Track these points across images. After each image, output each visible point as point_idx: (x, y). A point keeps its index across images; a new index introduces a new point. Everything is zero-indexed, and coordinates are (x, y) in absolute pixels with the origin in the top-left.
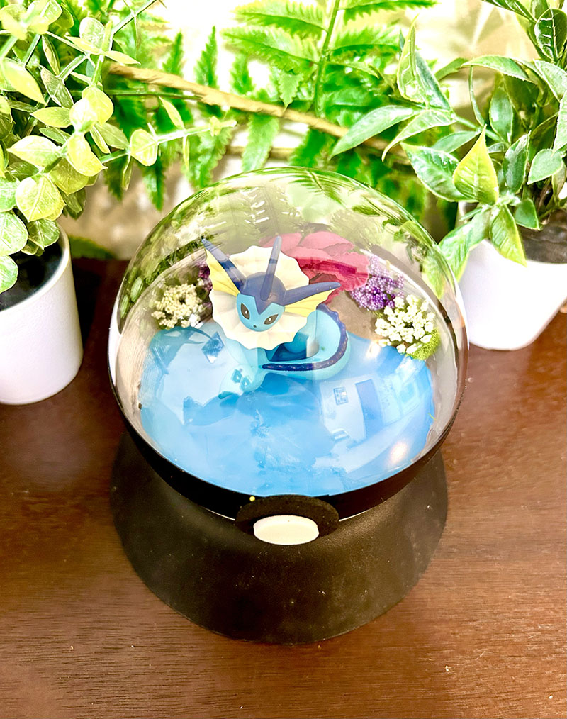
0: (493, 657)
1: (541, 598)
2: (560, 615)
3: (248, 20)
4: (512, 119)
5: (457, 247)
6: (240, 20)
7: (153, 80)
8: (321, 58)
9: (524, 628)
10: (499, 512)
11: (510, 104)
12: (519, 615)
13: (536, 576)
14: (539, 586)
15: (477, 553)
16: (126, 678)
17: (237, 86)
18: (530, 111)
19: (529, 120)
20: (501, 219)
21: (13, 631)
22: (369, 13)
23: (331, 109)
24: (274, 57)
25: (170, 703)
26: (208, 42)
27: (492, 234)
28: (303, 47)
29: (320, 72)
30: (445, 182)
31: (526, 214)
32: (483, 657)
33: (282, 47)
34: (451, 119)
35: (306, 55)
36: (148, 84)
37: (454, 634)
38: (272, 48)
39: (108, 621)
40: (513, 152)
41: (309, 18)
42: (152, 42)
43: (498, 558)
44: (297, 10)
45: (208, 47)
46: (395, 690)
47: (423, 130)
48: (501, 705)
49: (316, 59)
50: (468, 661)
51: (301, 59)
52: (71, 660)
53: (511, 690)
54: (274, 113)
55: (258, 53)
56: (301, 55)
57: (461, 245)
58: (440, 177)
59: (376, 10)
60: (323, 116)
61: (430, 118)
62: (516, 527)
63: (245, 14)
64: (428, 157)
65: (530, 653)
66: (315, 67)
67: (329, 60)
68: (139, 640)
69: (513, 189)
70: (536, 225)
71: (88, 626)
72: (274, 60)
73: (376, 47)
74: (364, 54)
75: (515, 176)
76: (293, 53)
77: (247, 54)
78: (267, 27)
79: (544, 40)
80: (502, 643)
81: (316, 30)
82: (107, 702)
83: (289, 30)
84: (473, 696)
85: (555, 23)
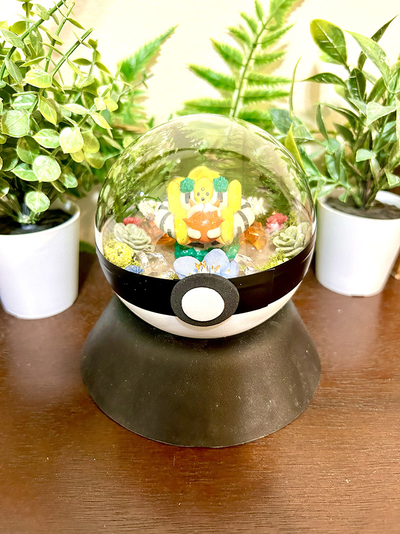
3: (191, 109)
41: (223, 105)
43: (377, 410)
59: (260, 100)
63: (189, 105)
79: (354, 92)
80: (390, 465)
81: (228, 109)
82: (70, 497)
84: (371, 501)
85: (358, 79)
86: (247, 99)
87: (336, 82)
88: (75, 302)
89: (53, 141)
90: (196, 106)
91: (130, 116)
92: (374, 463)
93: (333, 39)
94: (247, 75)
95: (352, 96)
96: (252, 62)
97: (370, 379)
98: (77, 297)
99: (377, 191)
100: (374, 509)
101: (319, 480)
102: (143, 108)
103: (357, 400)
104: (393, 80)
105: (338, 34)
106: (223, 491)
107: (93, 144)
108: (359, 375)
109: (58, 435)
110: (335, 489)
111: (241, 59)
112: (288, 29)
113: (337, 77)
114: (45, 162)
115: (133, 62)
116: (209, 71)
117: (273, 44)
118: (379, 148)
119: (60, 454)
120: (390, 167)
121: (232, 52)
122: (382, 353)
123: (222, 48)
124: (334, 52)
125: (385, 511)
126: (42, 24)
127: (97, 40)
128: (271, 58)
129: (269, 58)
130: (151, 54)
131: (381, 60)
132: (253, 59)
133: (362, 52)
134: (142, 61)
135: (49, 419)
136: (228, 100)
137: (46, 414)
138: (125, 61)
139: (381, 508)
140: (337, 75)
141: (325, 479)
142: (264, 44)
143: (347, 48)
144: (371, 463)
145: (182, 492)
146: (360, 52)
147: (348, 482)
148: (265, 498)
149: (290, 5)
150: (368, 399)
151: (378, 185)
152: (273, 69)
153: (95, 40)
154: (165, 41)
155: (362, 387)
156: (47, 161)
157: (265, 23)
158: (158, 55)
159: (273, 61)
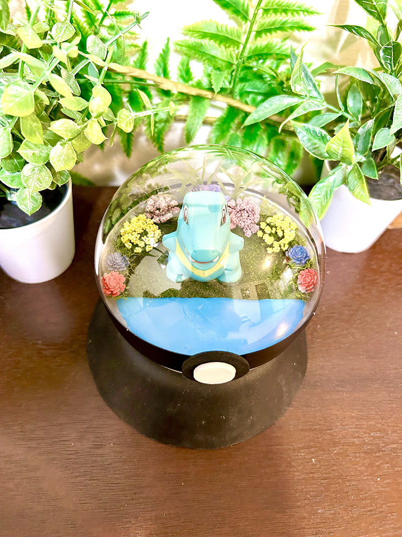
0: (342, 453)
1: (373, 415)
2: (385, 427)
3: (192, 35)
4: (362, 106)
5: (326, 190)
6: (186, 35)
7: (129, 73)
8: (239, 61)
9: (362, 435)
10: (347, 360)
11: (361, 96)
12: (359, 426)
13: (370, 401)
14: (372, 408)
15: (333, 387)
16: (109, 465)
17: (182, 77)
18: (374, 101)
19: (373, 107)
20: (354, 173)
21: (34, 433)
22: (271, 33)
23: (243, 94)
24: (207, 59)
25: (137, 481)
26: (164, 47)
27: (348, 182)
28: (227, 53)
29: (237, 70)
30: (318, 147)
31: (370, 168)
32: (336, 453)
33: (213, 53)
34: (323, 106)
35: (229, 59)
36: (125, 76)
37: (317, 438)
38: (207, 54)
39: (96, 427)
40: (363, 130)
41: (232, 35)
42: (128, 48)
43: (346, 390)
44: (224, 29)
45: (164, 51)
46: (280, 474)
47: (305, 112)
48: (347, 484)
49: (235, 62)
50: (327, 456)
51: (225, 61)
52: (73, 452)
53: (353, 474)
54: (207, 96)
55: (197, 56)
56: (225, 59)
57: (328, 189)
58: (316, 144)
59: (275, 31)
60: (238, 98)
61: (310, 106)
62: (358, 369)
63: (190, 31)
64: (308, 130)
65: (366, 451)
66: (234, 67)
67: (243, 63)
68: (116, 440)
69: (362, 153)
70: (376, 177)
71: (83, 430)
72: (207, 61)
73: (274, 55)
74: (266, 59)
75: (364, 144)
76: (220, 57)
77: (189, 56)
78: (203, 39)
79: (385, 59)
80: (349, 444)
81: (236, 43)
82: (96, 479)
83: (218, 42)
85: (394, 49)
86: (259, 33)
89: (41, 154)
90: (199, 31)
94: (262, 6)
113: (369, 34)
114: (33, 170)
124: (371, 8)
136: (237, 29)
147: (314, 461)
156: (37, 169)
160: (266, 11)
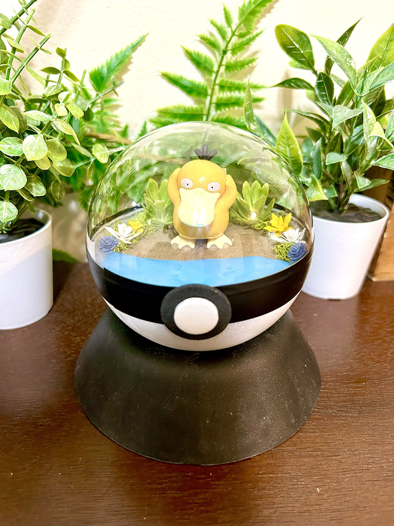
1: (389, 440)
3: (164, 116)
12: (373, 452)
32: (348, 481)
37: (322, 465)
40: (314, 152)
44: (190, 110)
46: (275, 506)
50: (335, 484)
53: (374, 504)
59: (232, 106)
63: (163, 112)
65: (386, 478)
68: (65, 470)
70: (335, 194)
75: (318, 166)
79: (322, 96)
80: (362, 471)
84: (343, 510)
85: (325, 83)
86: (219, 105)
87: (305, 87)
88: (49, 312)
89: (16, 148)
90: (170, 113)
91: (103, 124)
92: (345, 470)
93: (299, 44)
94: (218, 82)
95: (321, 100)
96: (222, 69)
97: (344, 384)
98: (52, 307)
99: (350, 195)
100: (345, 519)
101: (289, 489)
102: (116, 116)
103: (330, 405)
104: (360, 84)
105: (303, 38)
106: (191, 503)
107: (60, 152)
108: (333, 380)
109: (23, 449)
110: (306, 499)
111: (212, 65)
112: (257, 35)
113: (305, 82)
114: (10, 170)
115: (105, 71)
116: (181, 78)
117: (244, 50)
118: (350, 152)
119: (25, 469)
120: (361, 169)
121: (203, 59)
122: (357, 357)
123: (193, 55)
124: (301, 58)
125: (355, 521)
126: (6, 32)
127: (66, 49)
128: (242, 65)
129: (239, 64)
130: (122, 63)
131: (347, 63)
132: (224, 65)
133: (328, 57)
134: (114, 69)
135: (15, 433)
136: (201, 106)
137: (12, 427)
138: (97, 69)
139: (351, 517)
140: (305, 80)
141: (296, 488)
142: (234, 51)
143: (313, 53)
144: (344, 470)
145: (148, 505)
146: (327, 57)
147: (319, 491)
148: (233, 510)
149: (260, 12)
150: (341, 404)
151: (351, 188)
152: (245, 75)
153: (64, 49)
154: (136, 49)
155: (336, 392)
156: (13, 170)
157: (234, 30)
158: (130, 63)
159: (245, 68)
160: (222, 87)
